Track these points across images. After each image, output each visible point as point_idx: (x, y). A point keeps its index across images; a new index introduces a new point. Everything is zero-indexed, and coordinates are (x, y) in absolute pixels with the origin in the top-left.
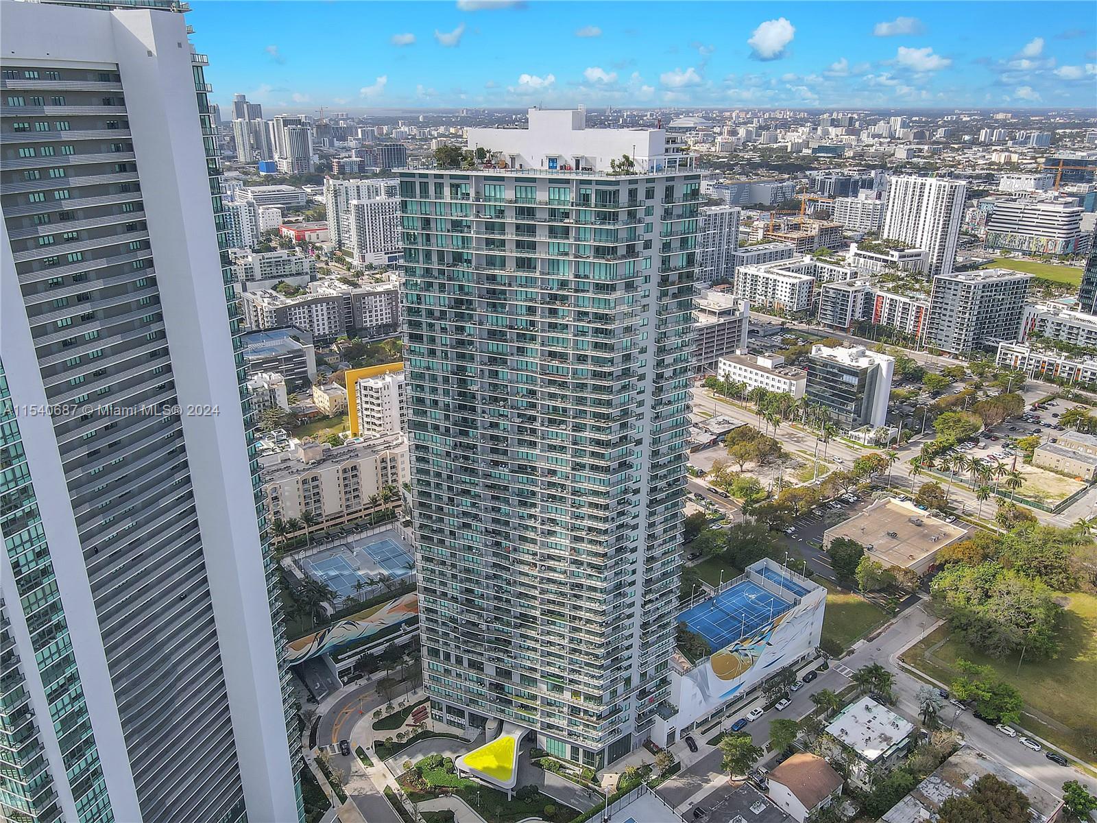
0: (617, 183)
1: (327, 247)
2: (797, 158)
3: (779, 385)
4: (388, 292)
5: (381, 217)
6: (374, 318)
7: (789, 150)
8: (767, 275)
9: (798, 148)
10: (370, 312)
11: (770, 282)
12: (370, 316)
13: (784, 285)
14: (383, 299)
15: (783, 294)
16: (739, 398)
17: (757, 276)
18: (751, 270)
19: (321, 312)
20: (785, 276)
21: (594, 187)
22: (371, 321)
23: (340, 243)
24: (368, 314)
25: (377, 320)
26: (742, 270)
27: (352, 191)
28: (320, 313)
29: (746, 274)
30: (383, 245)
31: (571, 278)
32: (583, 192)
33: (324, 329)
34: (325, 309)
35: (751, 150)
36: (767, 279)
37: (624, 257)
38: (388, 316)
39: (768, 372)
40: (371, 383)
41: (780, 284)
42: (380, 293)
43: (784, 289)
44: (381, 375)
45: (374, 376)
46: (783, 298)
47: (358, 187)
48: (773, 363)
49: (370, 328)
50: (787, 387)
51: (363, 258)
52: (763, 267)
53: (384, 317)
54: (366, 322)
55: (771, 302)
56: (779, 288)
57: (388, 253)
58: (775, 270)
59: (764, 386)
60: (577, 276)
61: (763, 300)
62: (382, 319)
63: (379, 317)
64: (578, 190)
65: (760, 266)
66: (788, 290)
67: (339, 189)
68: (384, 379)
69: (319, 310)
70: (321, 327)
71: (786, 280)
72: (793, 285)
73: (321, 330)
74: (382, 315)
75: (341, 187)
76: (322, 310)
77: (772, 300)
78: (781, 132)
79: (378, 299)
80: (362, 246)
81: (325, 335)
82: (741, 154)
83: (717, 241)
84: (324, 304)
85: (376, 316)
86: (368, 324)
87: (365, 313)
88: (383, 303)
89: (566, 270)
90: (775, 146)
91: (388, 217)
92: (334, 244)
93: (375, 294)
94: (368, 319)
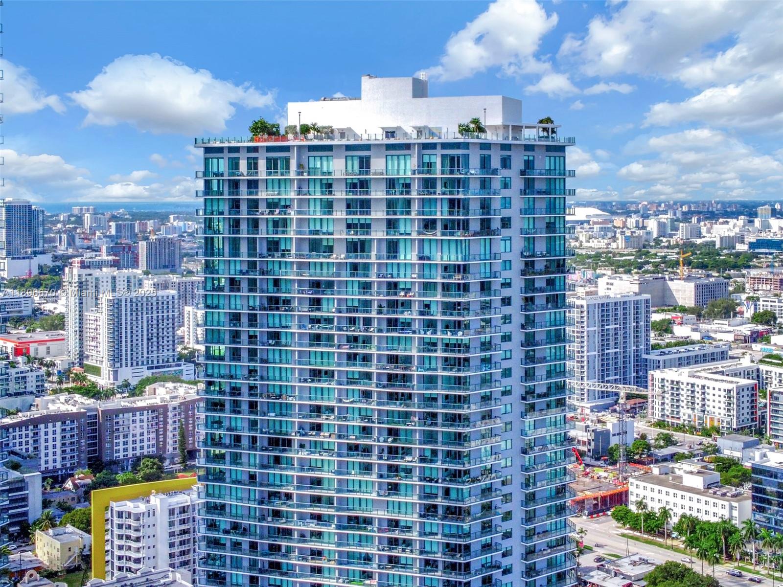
0: (466, 146)
1: (61, 363)
2: (729, 255)
3: (715, 510)
4: (153, 409)
5: (145, 317)
6: (130, 446)
7: (718, 246)
8: (692, 380)
9: (729, 242)
10: (125, 436)
11: (697, 389)
12: (125, 443)
13: (717, 392)
14: (145, 418)
15: (717, 405)
16: (661, 534)
17: (678, 383)
18: (671, 374)
19: (52, 435)
20: (716, 380)
21: (439, 152)
22: (125, 450)
23: (82, 356)
24: (121, 440)
25: (134, 449)
26: (657, 374)
27: (105, 283)
28: (50, 436)
29: (663, 380)
30: (145, 355)
31: (415, 260)
32: (426, 159)
33: (55, 461)
34: (58, 430)
35: (665, 247)
36: (693, 385)
37: (476, 234)
38: (151, 443)
39: (698, 493)
40: (129, 506)
41: (711, 391)
42: (141, 409)
43: (717, 398)
44: (145, 497)
45: (133, 498)
46: (717, 411)
47: (114, 278)
48: (704, 481)
49: (123, 460)
50: (726, 513)
51: (116, 373)
52: (686, 370)
53: (145, 444)
54: (118, 451)
55: (700, 418)
56: (710, 397)
57: (152, 368)
58: (703, 374)
59: (695, 514)
60: (421, 258)
61: (689, 416)
62: (142, 448)
63: (138, 445)
64: (421, 157)
65: (682, 370)
66: (723, 399)
67: (87, 281)
68: (148, 501)
69: (50, 433)
70: (50, 458)
71: (718, 385)
72: (729, 391)
73: (51, 461)
74: (142, 441)
75: (89, 278)
76: (54, 432)
77: (701, 415)
78: (705, 225)
79: (138, 417)
80: (116, 358)
81: (55, 470)
82: (653, 251)
83: (620, 339)
84: (59, 424)
85: (134, 442)
86: (121, 455)
87: (118, 437)
88: (145, 424)
89: (408, 249)
90: (699, 241)
91: (155, 317)
92: (74, 357)
93: (133, 410)
94: (121, 447)
